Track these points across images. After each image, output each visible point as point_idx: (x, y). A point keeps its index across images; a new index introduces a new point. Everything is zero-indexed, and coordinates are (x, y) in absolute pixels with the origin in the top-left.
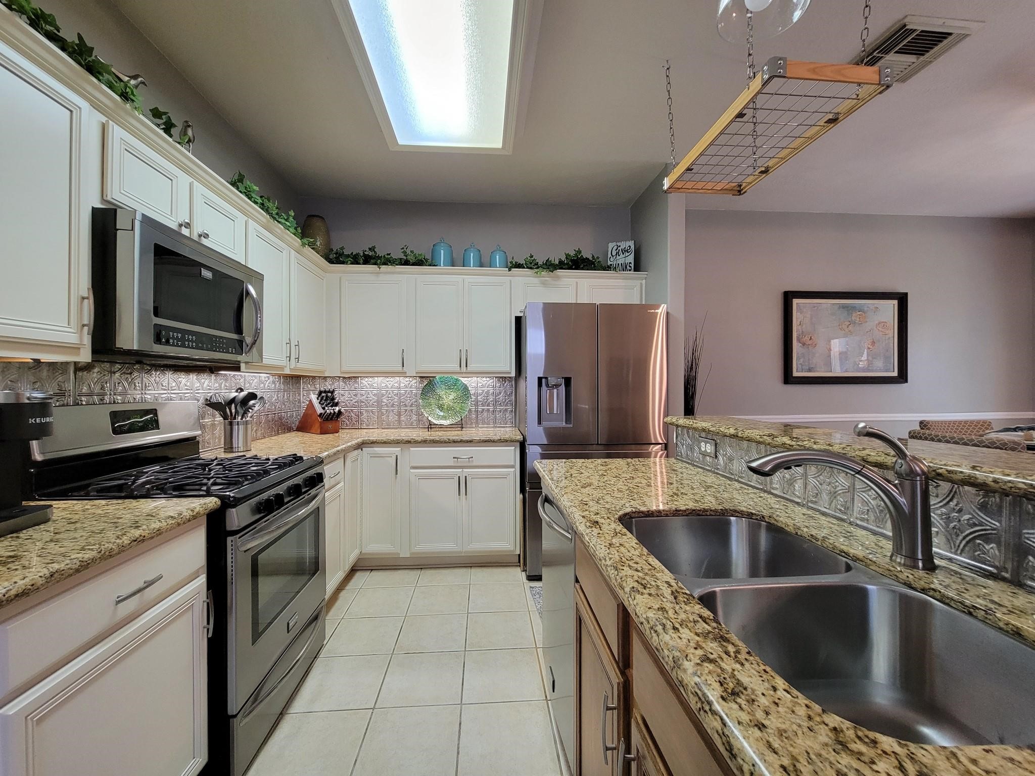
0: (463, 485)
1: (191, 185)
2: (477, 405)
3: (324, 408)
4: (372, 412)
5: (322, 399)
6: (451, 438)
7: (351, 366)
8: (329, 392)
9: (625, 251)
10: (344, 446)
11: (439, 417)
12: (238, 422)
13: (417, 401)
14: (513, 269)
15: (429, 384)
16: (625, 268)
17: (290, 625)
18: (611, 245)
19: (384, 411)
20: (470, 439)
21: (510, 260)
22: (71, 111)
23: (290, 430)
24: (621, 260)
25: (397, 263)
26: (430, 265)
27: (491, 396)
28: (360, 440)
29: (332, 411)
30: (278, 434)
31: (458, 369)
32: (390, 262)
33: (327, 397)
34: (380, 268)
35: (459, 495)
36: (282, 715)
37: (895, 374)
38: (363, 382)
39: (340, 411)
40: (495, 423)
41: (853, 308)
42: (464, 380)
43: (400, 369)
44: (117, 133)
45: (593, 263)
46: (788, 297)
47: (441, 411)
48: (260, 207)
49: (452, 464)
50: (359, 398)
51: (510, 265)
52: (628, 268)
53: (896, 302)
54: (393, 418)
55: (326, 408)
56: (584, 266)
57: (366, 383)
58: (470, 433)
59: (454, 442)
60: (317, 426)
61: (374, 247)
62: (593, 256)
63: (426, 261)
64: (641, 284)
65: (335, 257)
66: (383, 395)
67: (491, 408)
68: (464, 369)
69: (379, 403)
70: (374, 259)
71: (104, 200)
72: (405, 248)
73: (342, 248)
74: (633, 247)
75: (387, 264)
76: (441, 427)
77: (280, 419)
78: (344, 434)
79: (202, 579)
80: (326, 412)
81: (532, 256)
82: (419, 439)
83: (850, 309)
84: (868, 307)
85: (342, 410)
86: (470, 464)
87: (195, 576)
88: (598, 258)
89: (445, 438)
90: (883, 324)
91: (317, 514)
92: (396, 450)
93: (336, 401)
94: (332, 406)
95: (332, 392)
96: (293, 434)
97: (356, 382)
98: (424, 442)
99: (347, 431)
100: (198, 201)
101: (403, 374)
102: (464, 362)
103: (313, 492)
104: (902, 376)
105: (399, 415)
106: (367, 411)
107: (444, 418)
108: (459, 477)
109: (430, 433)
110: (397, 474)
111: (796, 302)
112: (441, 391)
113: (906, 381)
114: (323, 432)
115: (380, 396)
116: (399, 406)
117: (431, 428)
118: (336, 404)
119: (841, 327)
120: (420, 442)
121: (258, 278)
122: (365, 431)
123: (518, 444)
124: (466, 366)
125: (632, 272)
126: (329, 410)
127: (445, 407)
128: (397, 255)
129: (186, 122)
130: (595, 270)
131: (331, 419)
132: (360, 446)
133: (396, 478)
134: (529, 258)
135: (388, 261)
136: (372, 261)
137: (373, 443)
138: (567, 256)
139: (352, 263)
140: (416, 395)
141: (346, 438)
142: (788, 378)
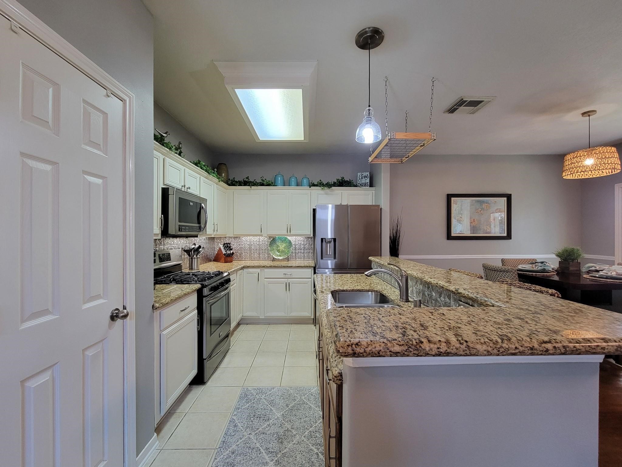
0: (288, 286)
1: (184, 169)
2: (295, 250)
3: (226, 251)
4: (247, 253)
5: (225, 246)
6: (283, 265)
7: (237, 233)
8: (228, 244)
9: (365, 177)
10: (237, 268)
11: (277, 256)
12: (195, 258)
13: (267, 248)
14: (311, 187)
15: (273, 241)
16: (365, 185)
17: (220, 335)
18: (359, 174)
19: (252, 252)
20: (291, 266)
21: (310, 182)
22: (158, 159)
23: (210, 261)
24: (363, 181)
25: (258, 185)
26: (274, 186)
27: (302, 246)
28: (242, 266)
29: (230, 253)
30: (206, 262)
31: (286, 233)
32: (256, 185)
33: (227, 246)
34: (251, 188)
35: (286, 291)
36: (217, 367)
37: (505, 235)
38: (243, 239)
39: (233, 252)
40: (304, 258)
41: (483, 202)
42: (289, 238)
43: (260, 233)
44: (168, 160)
45: (350, 183)
46: (449, 197)
47: (279, 252)
48: (205, 171)
49: (283, 277)
50: (241, 246)
51: (311, 184)
52: (367, 185)
53: (505, 199)
54: (256, 255)
55: (227, 251)
56: (345, 184)
57: (244, 239)
58: (292, 263)
59: (284, 267)
60: (223, 259)
61: (248, 177)
62: (350, 180)
63: (272, 183)
64: (373, 193)
65: (232, 183)
66: (252, 245)
67: (302, 251)
68: (289, 233)
69: (250, 248)
70: (248, 183)
71: (164, 184)
72: (262, 177)
73: (234, 178)
74: (369, 175)
75: (254, 186)
76: (279, 260)
77: (207, 255)
78: (235, 263)
79: (196, 311)
80: (227, 253)
81: (320, 181)
82: (269, 265)
83: (481, 202)
84: (491, 201)
85: (234, 252)
86: (291, 277)
87: (193, 310)
88: (352, 180)
89: (280, 265)
90: (499, 210)
91: (228, 295)
92: (258, 270)
93: (231, 248)
94: (229, 250)
95: (229, 244)
96: (212, 263)
97: (240, 239)
98: (271, 267)
99: (236, 261)
100: (187, 175)
101: (262, 235)
102: (289, 230)
103: (227, 286)
104: (509, 236)
105: (259, 254)
106: (244, 252)
107: (280, 256)
108: (286, 283)
109: (273, 263)
110: (258, 281)
111: (453, 199)
112: (279, 243)
113: (511, 239)
114: (226, 262)
115: (250, 245)
116: (259, 250)
117: (274, 260)
118: (231, 249)
119: (477, 211)
120: (269, 267)
121: (205, 200)
122: (244, 261)
123: (313, 269)
124: (290, 232)
125: (368, 187)
126: (228, 252)
127: (281, 251)
128: (259, 181)
129: (180, 142)
130: (351, 187)
131: (229, 256)
132: (243, 268)
133: (258, 282)
134: (319, 181)
135: (255, 184)
136: (248, 184)
137: (248, 267)
138: (338, 180)
139: (239, 186)
140: (267, 245)
141: (236, 265)
142: (449, 237)
